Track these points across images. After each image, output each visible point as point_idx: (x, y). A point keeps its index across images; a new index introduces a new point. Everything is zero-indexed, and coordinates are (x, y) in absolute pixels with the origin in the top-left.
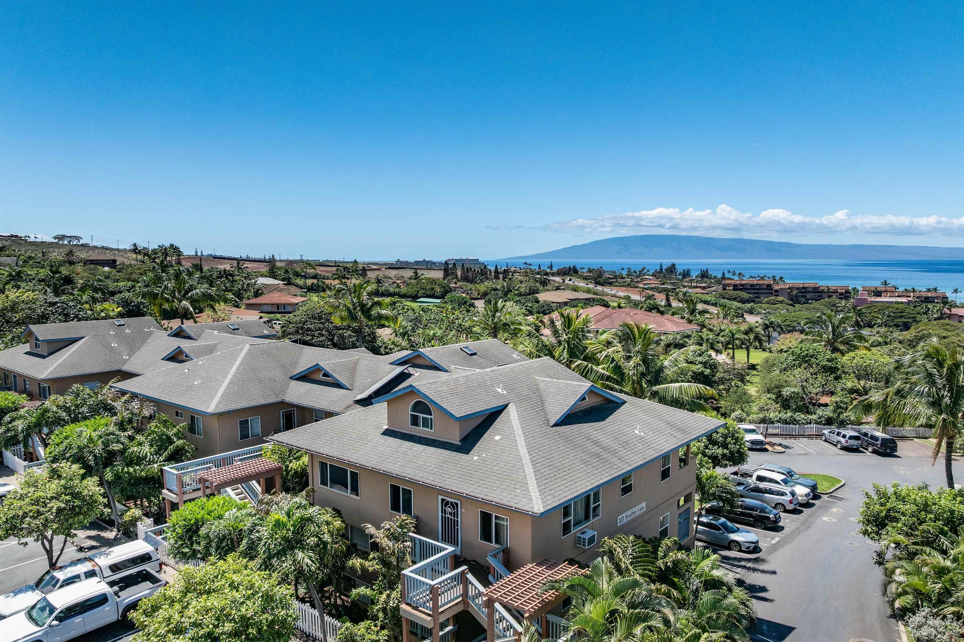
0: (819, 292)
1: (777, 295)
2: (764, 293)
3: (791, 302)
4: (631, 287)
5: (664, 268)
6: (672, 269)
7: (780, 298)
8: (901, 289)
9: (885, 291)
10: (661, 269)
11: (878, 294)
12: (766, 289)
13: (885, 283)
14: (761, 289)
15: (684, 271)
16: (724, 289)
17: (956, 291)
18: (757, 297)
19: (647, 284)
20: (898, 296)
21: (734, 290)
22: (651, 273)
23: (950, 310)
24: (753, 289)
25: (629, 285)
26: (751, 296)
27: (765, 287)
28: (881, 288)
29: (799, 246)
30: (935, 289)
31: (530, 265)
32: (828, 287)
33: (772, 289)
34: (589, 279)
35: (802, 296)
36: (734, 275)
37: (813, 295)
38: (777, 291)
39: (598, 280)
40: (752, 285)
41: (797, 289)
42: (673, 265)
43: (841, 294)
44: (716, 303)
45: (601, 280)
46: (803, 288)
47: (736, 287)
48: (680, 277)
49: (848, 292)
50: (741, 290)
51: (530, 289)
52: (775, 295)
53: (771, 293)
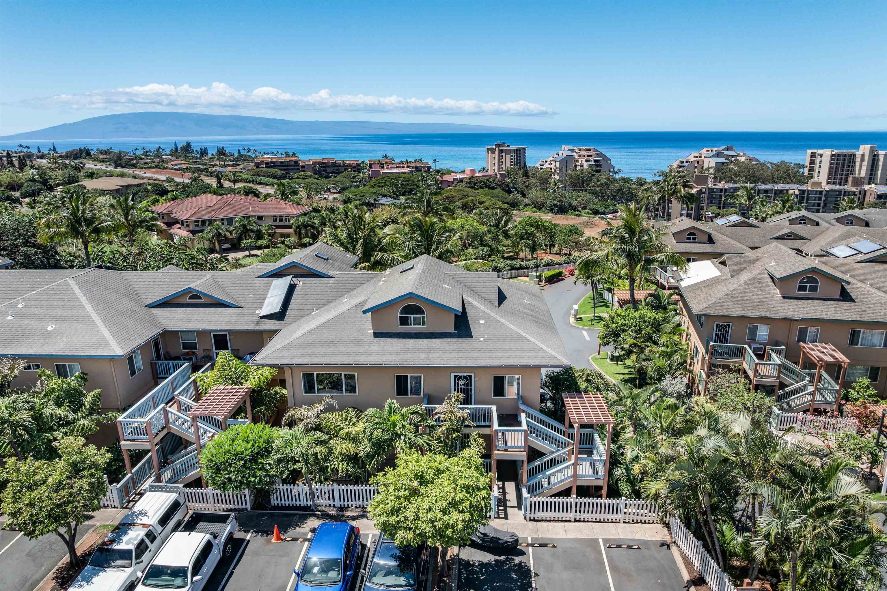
0: (336, 166)
1: (304, 171)
2: (292, 169)
3: (317, 176)
4: (160, 168)
5: (179, 146)
6: (187, 148)
7: (309, 173)
8: (397, 161)
9: (386, 163)
10: (176, 148)
11: (382, 165)
12: (294, 166)
13: (386, 156)
14: (290, 165)
15: (201, 149)
16: (258, 167)
17: (435, 161)
18: (287, 173)
19: (176, 165)
20: (397, 167)
21: (266, 167)
22: (168, 152)
23: (442, 177)
24: (283, 166)
25: (157, 167)
26: (283, 172)
27: (293, 163)
28: (383, 160)
29: (292, 122)
30: (421, 160)
31: (27, 147)
32: (343, 161)
33: (298, 165)
34: (107, 162)
35: (324, 171)
36: (249, 152)
37: (332, 168)
38: (303, 167)
39: (119, 162)
40: (281, 162)
41: (319, 164)
42: (188, 144)
43: (354, 167)
44: (253, 181)
45: (123, 162)
46: (324, 163)
47: (268, 165)
48: (198, 156)
49: (359, 165)
50: (272, 167)
51: (69, 177)
52: (303, 171)
53: (298, 169)
